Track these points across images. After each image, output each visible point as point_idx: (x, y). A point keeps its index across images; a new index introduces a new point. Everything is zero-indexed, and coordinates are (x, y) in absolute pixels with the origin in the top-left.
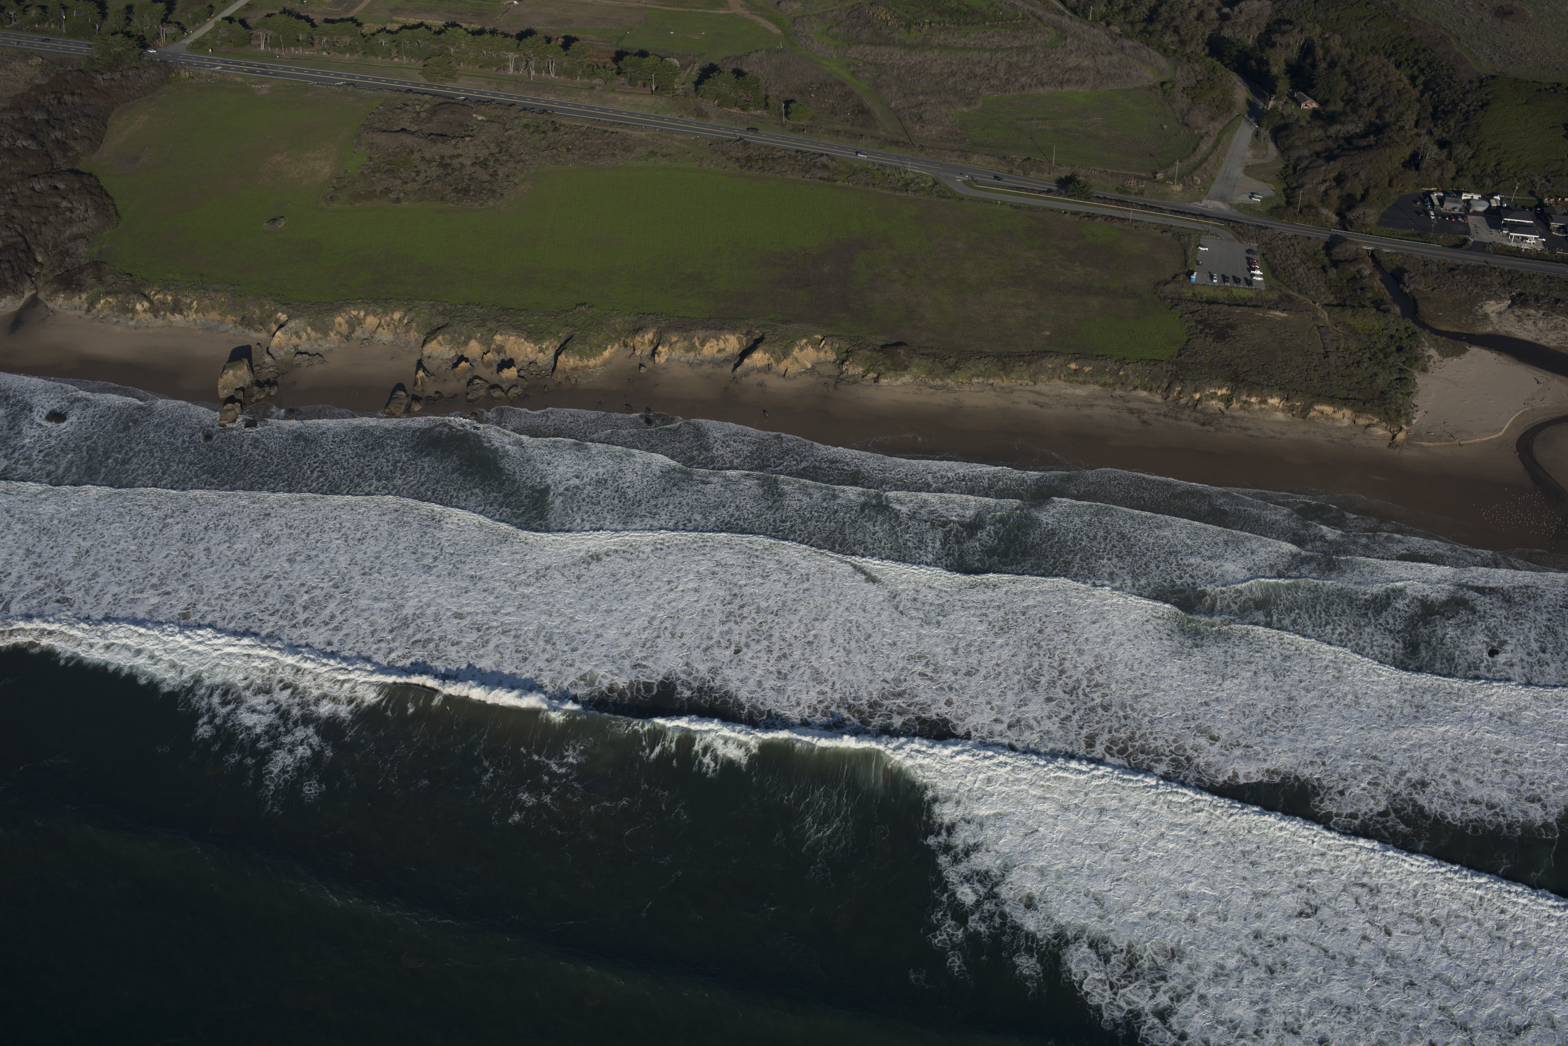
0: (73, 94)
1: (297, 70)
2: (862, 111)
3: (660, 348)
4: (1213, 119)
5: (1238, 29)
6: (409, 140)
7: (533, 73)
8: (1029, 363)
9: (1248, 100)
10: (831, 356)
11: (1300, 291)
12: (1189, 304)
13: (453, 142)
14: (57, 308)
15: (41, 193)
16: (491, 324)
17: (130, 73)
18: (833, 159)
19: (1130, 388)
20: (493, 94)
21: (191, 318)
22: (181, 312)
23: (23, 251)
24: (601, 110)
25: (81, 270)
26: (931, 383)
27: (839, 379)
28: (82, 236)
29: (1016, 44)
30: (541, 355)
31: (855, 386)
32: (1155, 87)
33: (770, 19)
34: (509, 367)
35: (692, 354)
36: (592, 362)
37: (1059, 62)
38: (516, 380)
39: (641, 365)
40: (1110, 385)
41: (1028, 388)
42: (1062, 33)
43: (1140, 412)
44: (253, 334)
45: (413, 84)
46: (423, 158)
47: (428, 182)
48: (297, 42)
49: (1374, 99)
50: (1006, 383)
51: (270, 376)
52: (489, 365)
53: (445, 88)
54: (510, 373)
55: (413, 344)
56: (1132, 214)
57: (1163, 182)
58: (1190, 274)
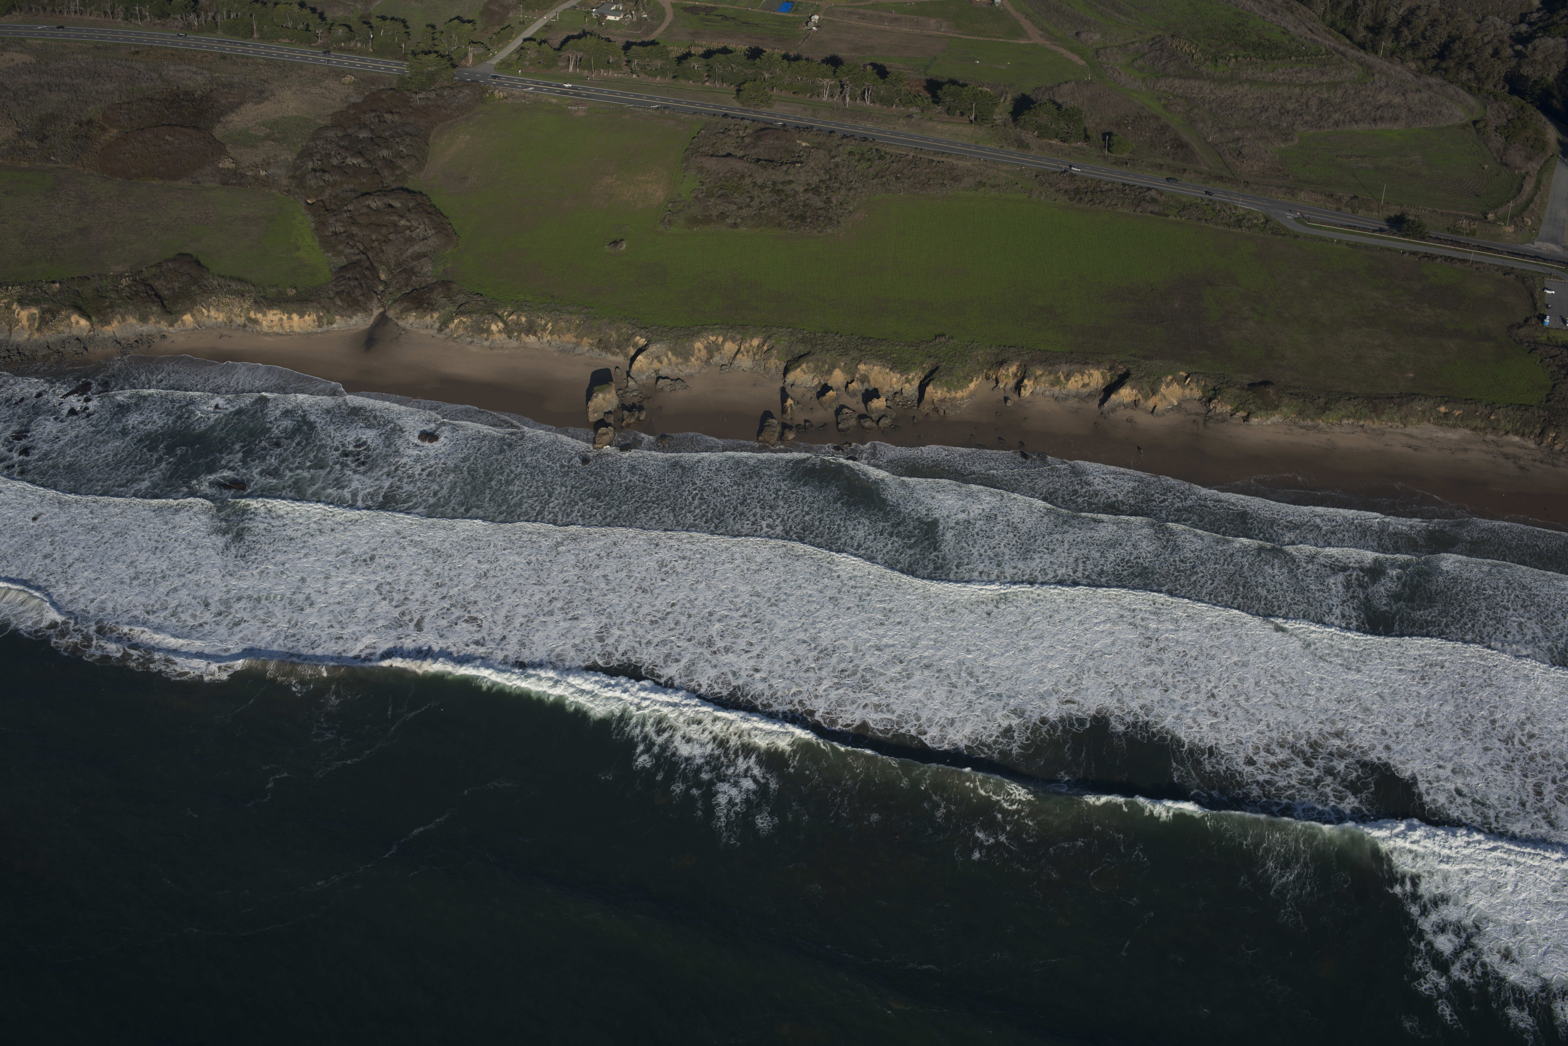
0: (392, 113)
1: (609, 93)
2: (1180, 145)
3: (1026, 381)
4: (1529, 159)
5: (1539, 67)
6: (739, 166)
7: (848, 99)
8: (1400, 406)
9: (1558, 140)
10: (1197, 394)
12: (1547, 348)
13: (784, 168)
14: (408, 327)
15: (377, 211)
16: (854, 354)
17: (445, 93)
18: (1161, 193)
19: (1502, 433)
20: (810, 121)
21: (545, 340)
22: (535, 334)
23: (367, 268)
24: (921, 138)
25: (430, 288)
26: (1302, 423)
27: (1207, 417)
28: (424, 255)
29: (1325, 79)
30: (907, 385)
31: (1224, 424)
32: (1467, 125)
33: (1072, 50)
34: (878, 397)
35: (1057, 388)
36: (960, 394)
37: (1370, 99)
38: (885, 411)
39: (1006, 399)
40: (1481, 430)
41: (1398, 430)
42: (1369, 70)
43: (1515, 458)
44: (610, 357)
45: (728, 109)
46: (755, 184)
47: (763, 208)
48: (608, 65)
50: (1376, 425)
51: (635, 400)
52: (854, 394)
53: (761, 113)
54: (878, 404)
55: (774, 371)
56: (1472, 255)
57: (1494, 223)
58: (1542, 318)
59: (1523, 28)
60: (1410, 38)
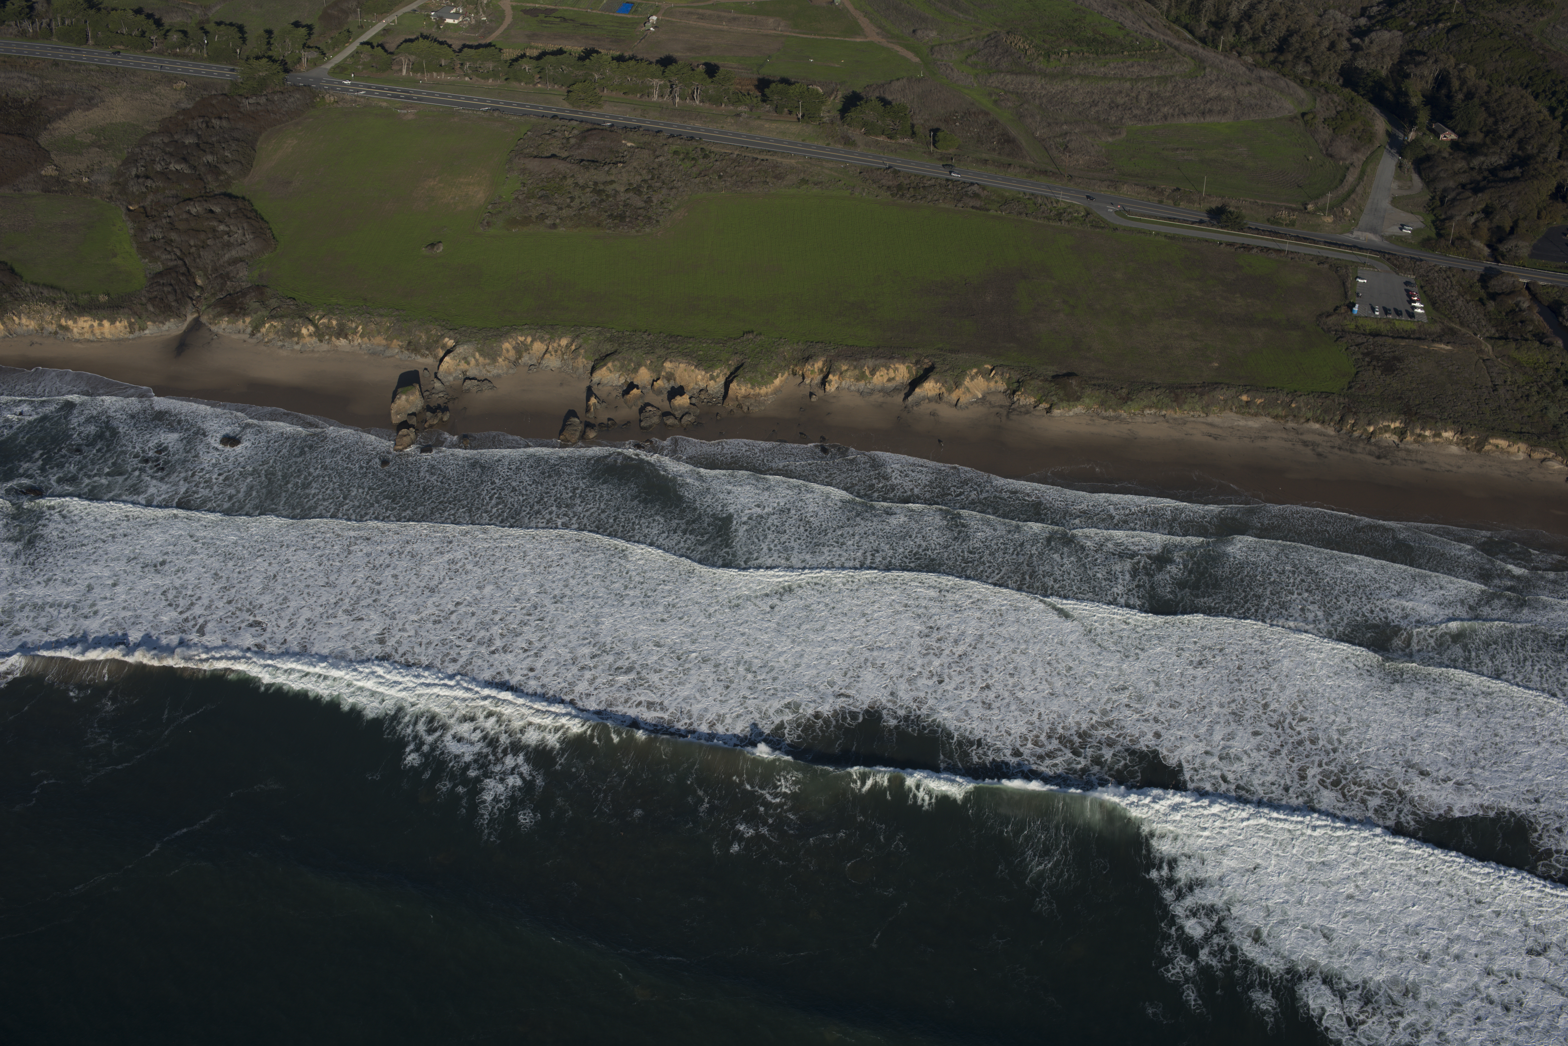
0: (220, 118)
1: (441, 95)
2: (1007, 140)
3: (831, 377)
4: (1355, 150)
5: (1372, 59)
6: (561, 166)
7: (677, 100)
8: (1201, 395)
9: (1387, 131)
10: (1002, 386)
11: (1462, 324)
12: (1353, 336)
13: (606, 168)
14: (221, 332)
15: (197, 216)
16: (660, 352)
17: (276, 98)
18: (984, 188)
19: (1302, 420)
20: (638, 121)
21: (356, 343)
22: (346, 337)
23: (183, 274)
24: (748, 137)
25: (244, 293)
26: (1104, 413)
27: (1011, 409)
28: (241, 260)
29: (1156, 73)
30: (712, 382)
31: (1027, 416)
32: (1296, 117)
33: (907, 47)
34: (681, 395)
35: (862, 383)
36: (764, 390)
37: (1200, 92)
38: (688, 408)
39: (811, 394)
40: (1282, 417)
41: (1200, 419)
42: (1201, 63)
43: (1314, 445)
44: (419, 359)
45: (558, 110)
46: (576, 184)
47: (583, 208)
48: (440, 68)
49: (1515, 131)
50: (1178, 414)
51: (441, 402)
52: (659, 392)
53: (590, 114)
54: (682, 401)
55: (581, 370)
56: (1288, 245)
57: (1313, 213)
58: (1351, 306)
59: (1363, 21)
60: (1251, 32)
